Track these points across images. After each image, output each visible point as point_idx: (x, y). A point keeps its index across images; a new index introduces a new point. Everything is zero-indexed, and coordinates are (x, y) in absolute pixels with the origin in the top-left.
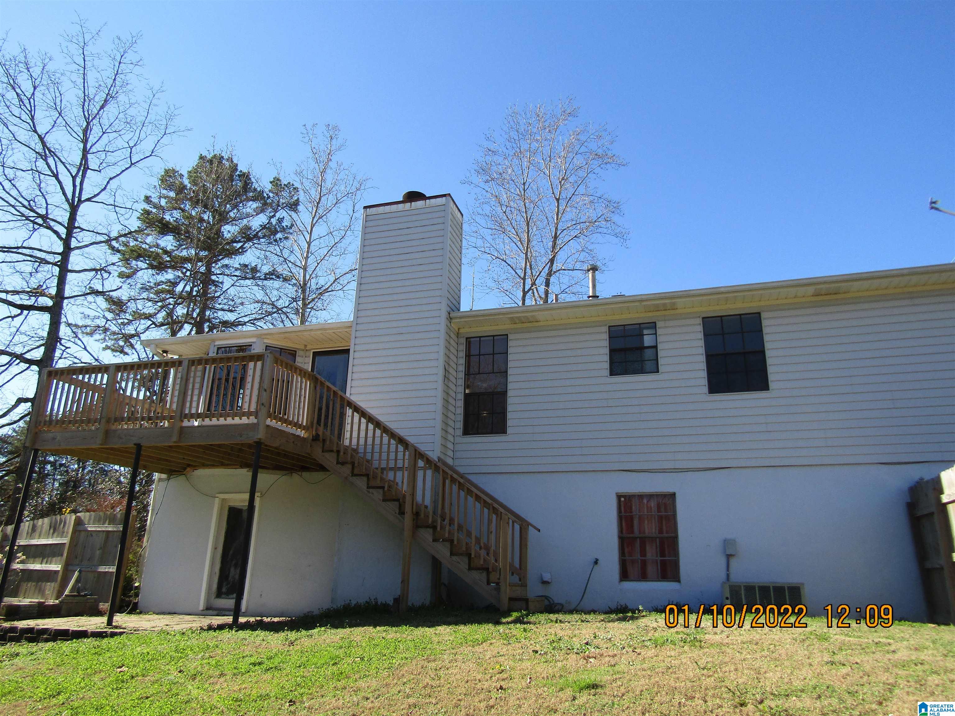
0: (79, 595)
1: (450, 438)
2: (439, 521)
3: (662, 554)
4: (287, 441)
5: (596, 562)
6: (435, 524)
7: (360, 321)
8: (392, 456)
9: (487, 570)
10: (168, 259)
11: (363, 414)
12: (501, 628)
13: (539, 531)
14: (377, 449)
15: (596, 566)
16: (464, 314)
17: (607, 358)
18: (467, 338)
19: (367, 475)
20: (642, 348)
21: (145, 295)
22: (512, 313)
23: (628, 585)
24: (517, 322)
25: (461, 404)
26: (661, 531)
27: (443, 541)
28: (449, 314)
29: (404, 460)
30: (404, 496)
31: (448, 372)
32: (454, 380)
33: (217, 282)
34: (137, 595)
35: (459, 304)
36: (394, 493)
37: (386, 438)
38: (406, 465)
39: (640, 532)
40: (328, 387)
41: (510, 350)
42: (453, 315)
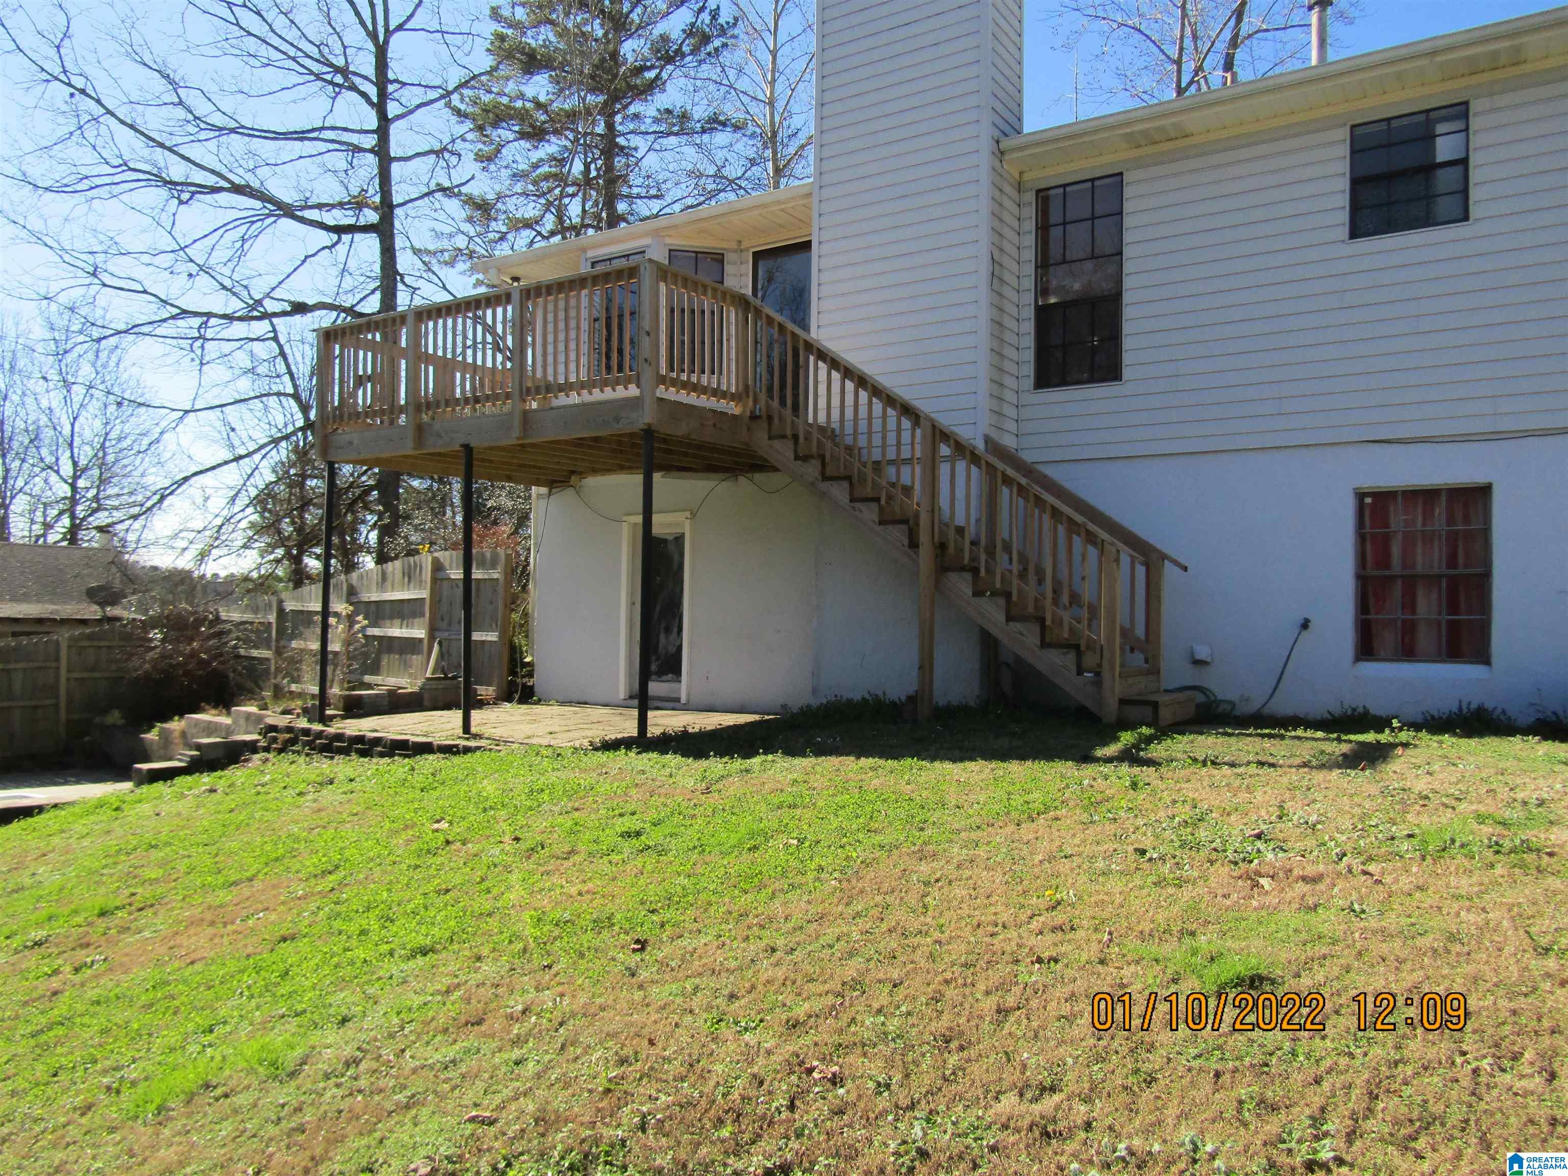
0: (446, 678)
1: (1010, 396)
2: (983, 557)
3: (1453, 607)
4: (702, 425)
5: (1305, 625)
6: (976, 564)
7: (826, 179)
8: (891, 438)
9: (1077, 647)
10: (543, 118)
11: (834, 363)
12: (1090, 770)
13: (1185, 569)
14: (863, 426)
15: (1305, 634)
16: (1031, 138)
17: (1344, 200)
18: (1038, 191)
19: (848, 478)
20: (1430, 168)
21: (518, 188)
22: (1128, 124)
23: (1370, 668)
24: (1143, 143)
25: (1029, 327)
26: (1452, 561)
27: (992, 594)
28: (998, 142)
29: (912, 444)
30: (917, 515)
31: (1001, 265)
32: (1014, 282)
33: (628, 148)
34: (531, 675)
35: (1020, 119)
36: (897, 509)
37: (878, 406)
38: (918, 454)
39: (1404, 566)
40: (768, 317)
41: (1128, 207)
42: (1005, 144)
